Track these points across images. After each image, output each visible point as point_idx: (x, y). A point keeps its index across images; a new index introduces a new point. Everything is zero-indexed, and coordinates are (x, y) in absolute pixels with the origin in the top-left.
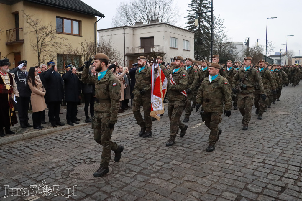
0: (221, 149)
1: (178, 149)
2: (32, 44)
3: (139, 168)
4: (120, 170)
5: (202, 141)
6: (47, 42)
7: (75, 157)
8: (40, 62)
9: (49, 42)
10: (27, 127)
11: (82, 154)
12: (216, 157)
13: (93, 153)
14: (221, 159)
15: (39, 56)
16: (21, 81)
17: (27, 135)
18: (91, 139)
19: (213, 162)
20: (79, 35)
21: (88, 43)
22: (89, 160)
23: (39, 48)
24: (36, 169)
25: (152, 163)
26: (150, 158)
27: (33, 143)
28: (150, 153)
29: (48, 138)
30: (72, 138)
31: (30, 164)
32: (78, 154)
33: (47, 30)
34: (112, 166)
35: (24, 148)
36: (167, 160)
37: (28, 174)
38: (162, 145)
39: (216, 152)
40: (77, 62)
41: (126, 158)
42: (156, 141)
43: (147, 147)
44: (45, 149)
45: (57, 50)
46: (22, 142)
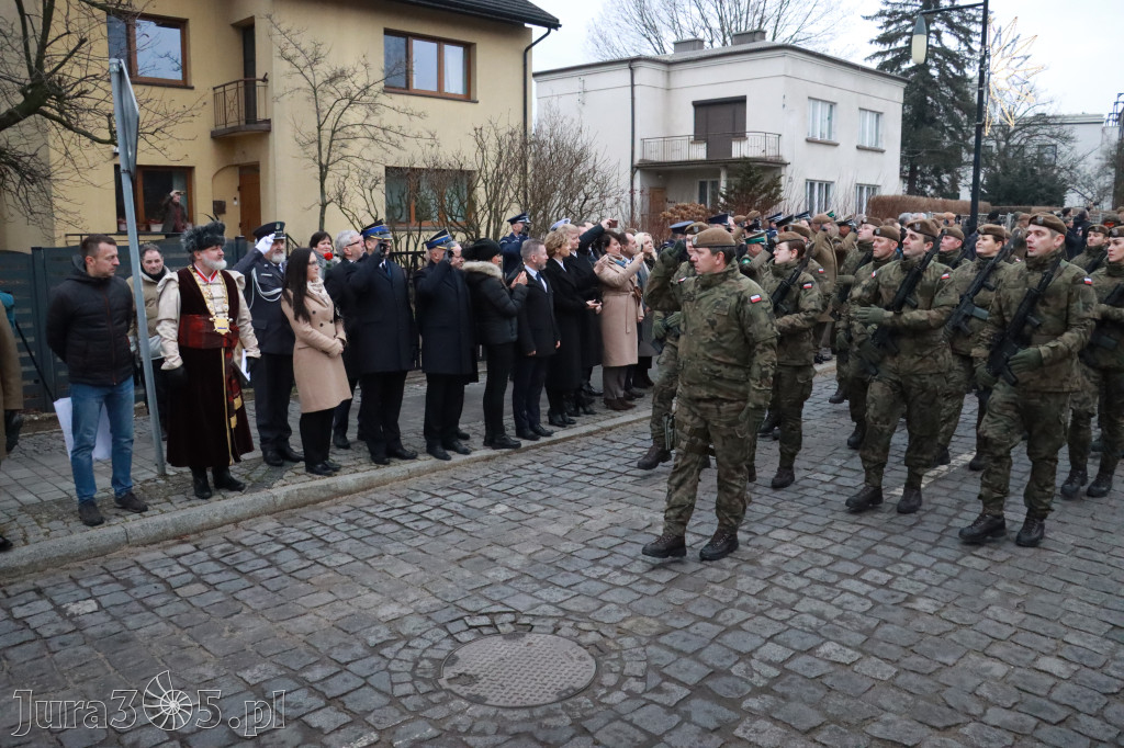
0: (1015, 602)
1: (844, 591)
2: (298, 135)
3: (696, 666)
4: (626, 671)
5: (941, 560)
6: (353, 126)
7: (458, 603)
8: (327, 199)
9: (358, 128)
10: (287, 463)
11: (483, 592)
12: (998, 636)
13: (522, 587)
14: (1019, 648)
15: (322, 179)
16: (268, 297)
17: (287, 496)
18: (516, 524)
19: (987, 663)
20: (468, 96)
21: (502, 133)
22: (510, 618)
23: (323, 149)
24: (323, 647)
25: (746, 648)
26: (738, 627)
27: (305, 530)
28: (737, 603)
29: (360, 509)
30: (446, 514)
31: (300, 620)
32: (470, 588)
33: (352, 85)
34: (594, 651)
35: (277, 552)
36: (802, 638)
37: (295, 665)
38: (784, 567)
39: (995, 614)
40: (461, 204)
41: (647, 620)
42: (759, 547)
43: (728, 574)
44: (351, 559)
45: (388, 156)
46: (269, 524)
